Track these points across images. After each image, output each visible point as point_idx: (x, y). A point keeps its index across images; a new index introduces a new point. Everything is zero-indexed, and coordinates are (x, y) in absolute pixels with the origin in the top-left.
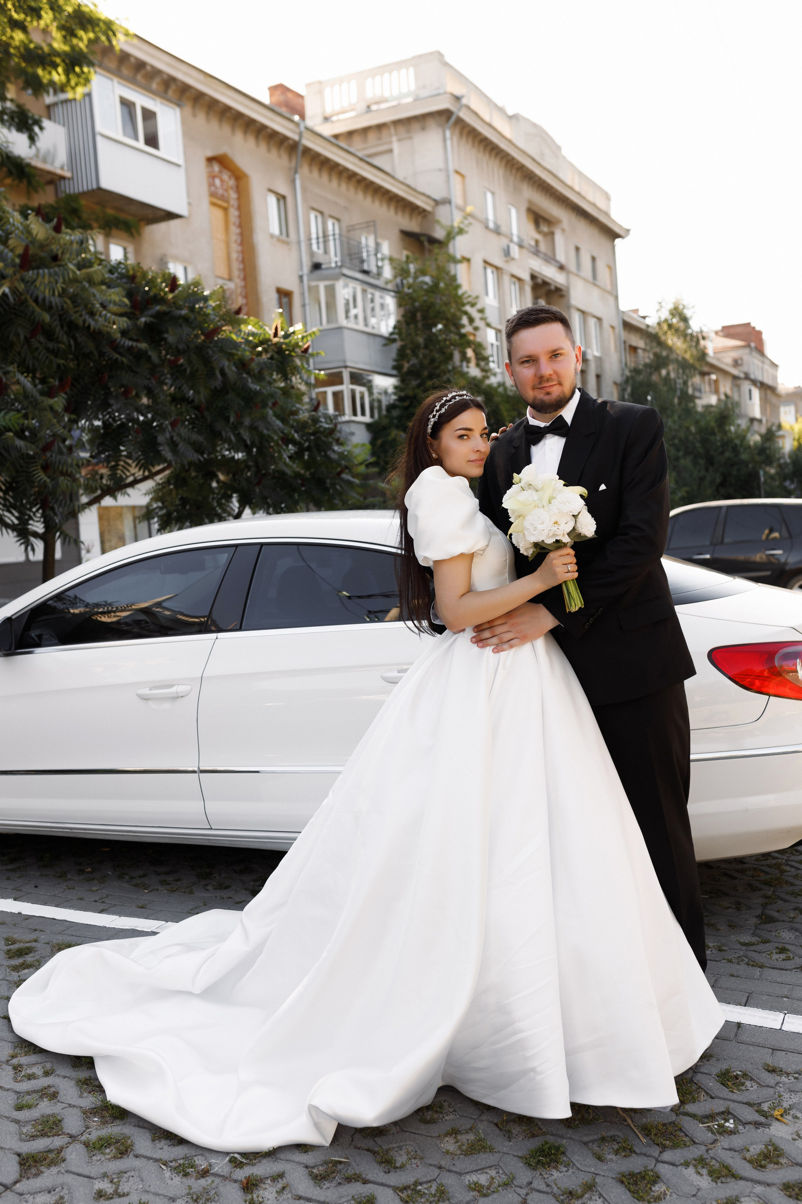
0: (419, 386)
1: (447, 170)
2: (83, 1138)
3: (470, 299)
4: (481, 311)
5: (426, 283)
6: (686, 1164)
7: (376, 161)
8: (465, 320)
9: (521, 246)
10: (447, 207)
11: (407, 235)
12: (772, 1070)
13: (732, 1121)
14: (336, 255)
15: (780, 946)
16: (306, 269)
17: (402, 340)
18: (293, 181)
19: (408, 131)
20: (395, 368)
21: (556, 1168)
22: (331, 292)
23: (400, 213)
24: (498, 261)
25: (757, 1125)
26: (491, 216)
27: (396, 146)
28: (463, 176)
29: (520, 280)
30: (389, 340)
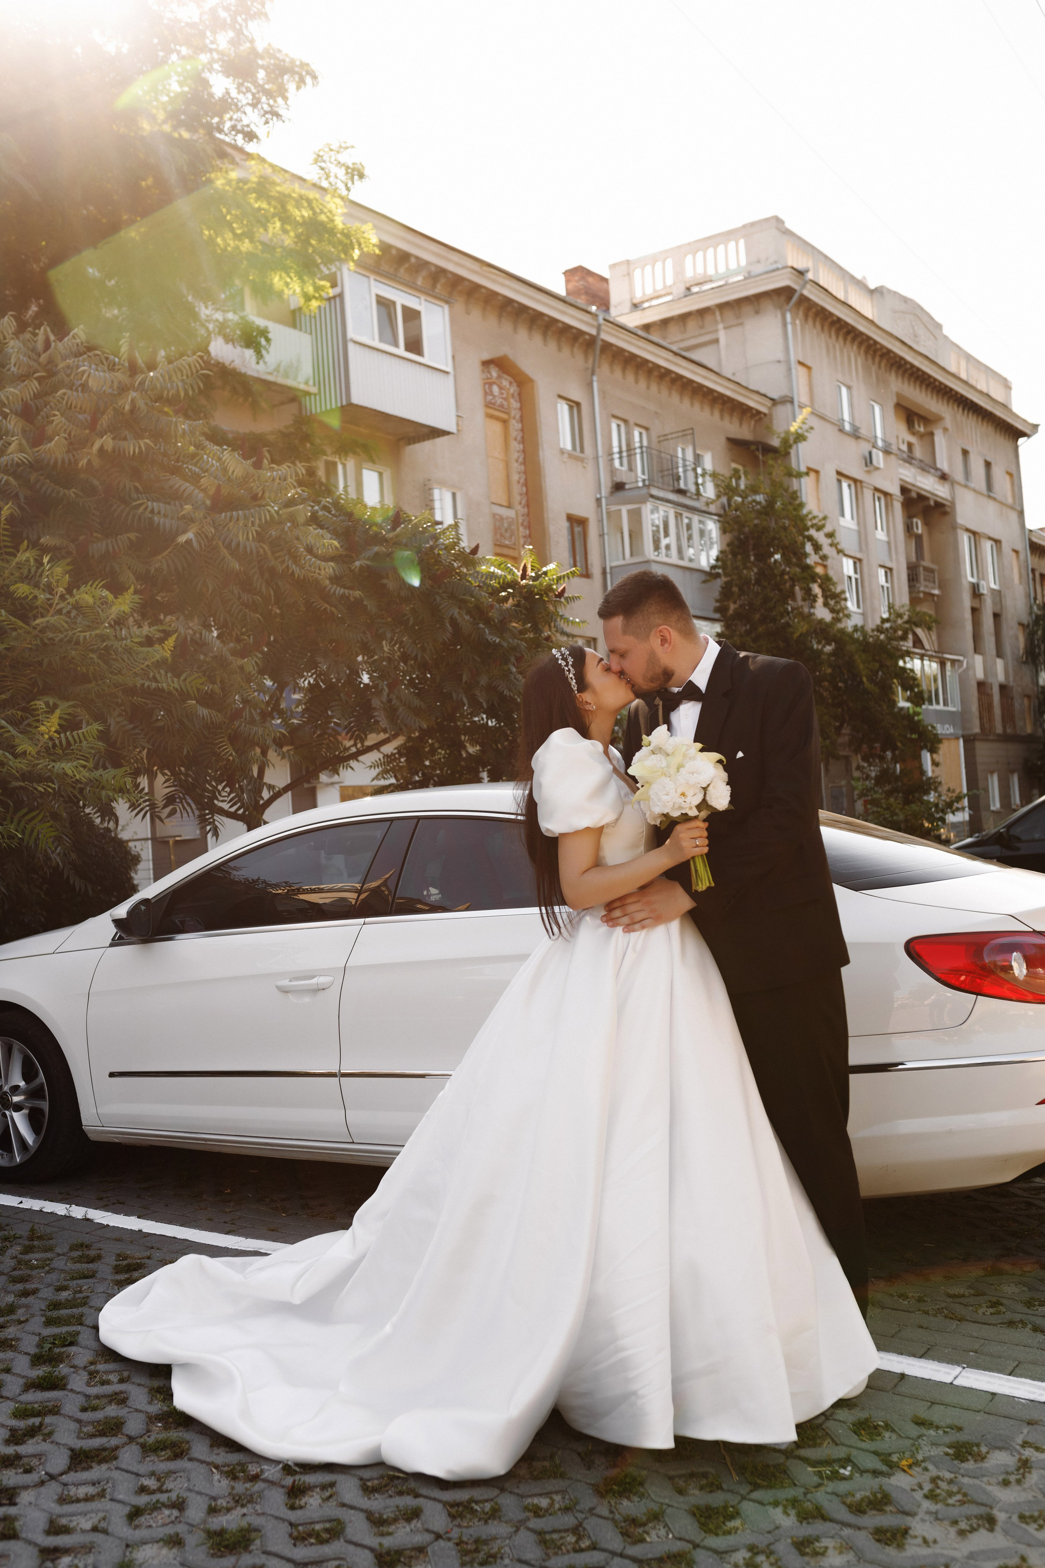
0: (748, 633)
1: (788, 362)
2: (141, 1440)
3: (814, 522)
4: (830, 535)
5: (759, 503)
6: (776, 1504)
7: (695, 356)
8: (809, 548)
9: (887, 452)
10: (789, 405)
11: (735, 444)
12: (920, 1423)
13: (849, 1468)
14: (643, 473)
15: (994, 1299)
16: (605, 491)
17: (726, 575)
18: (590, 385)
19: (738, 317)
20: (717, 610)
21: (629, 1498)
22: (636, 517)
23: (727, 417)
24: (857, 472)
25: (876, 1473)
26: (846, 417)
27: (722, 335)
28: (809, 368)
29: (886, 494)
30: (710, 575)
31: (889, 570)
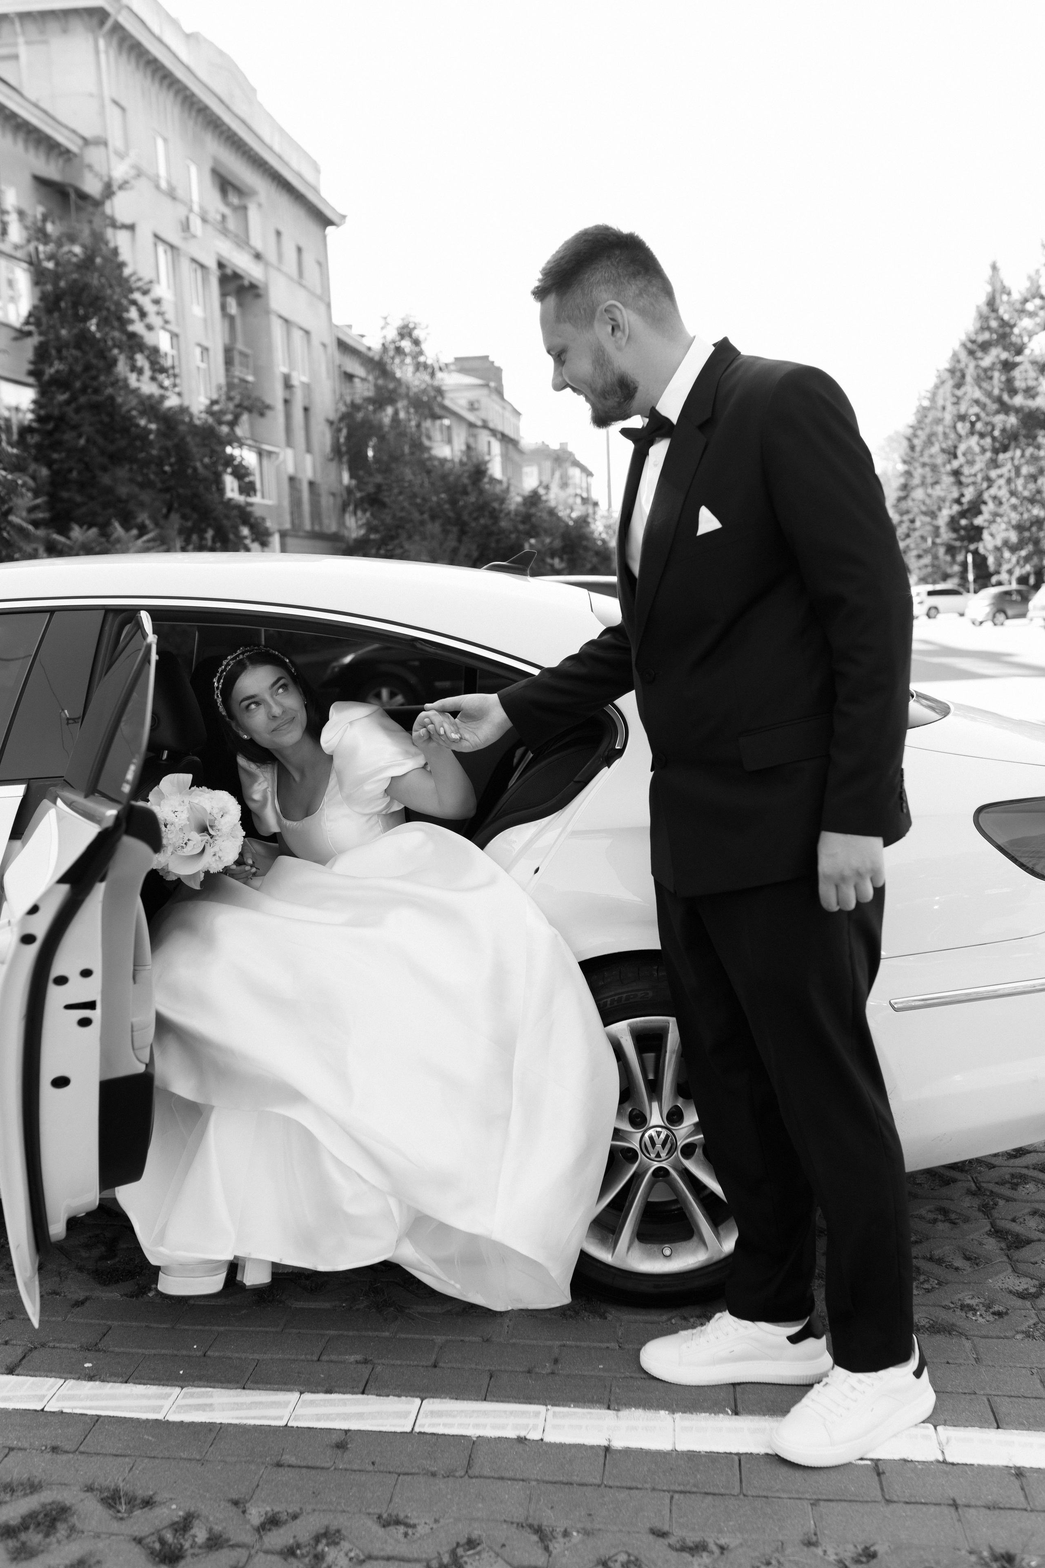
0: (68, 402)
1: (101, 97)
3: (140, 284)
4: (157, 302)
5: (75, 255)
8: (133, 313)
9: (204, 220)
10: (102, 149)
11: (42, 182)
17: (41, 334)
19: (42, 32)
20: (31, 373)
23: (32, 151)
24: (174, 237)
26: (162, 172)
27: (23, 51)
28: (123, 109)
29: (202, 266)
30: (22, 334)
31: (205, 350)
